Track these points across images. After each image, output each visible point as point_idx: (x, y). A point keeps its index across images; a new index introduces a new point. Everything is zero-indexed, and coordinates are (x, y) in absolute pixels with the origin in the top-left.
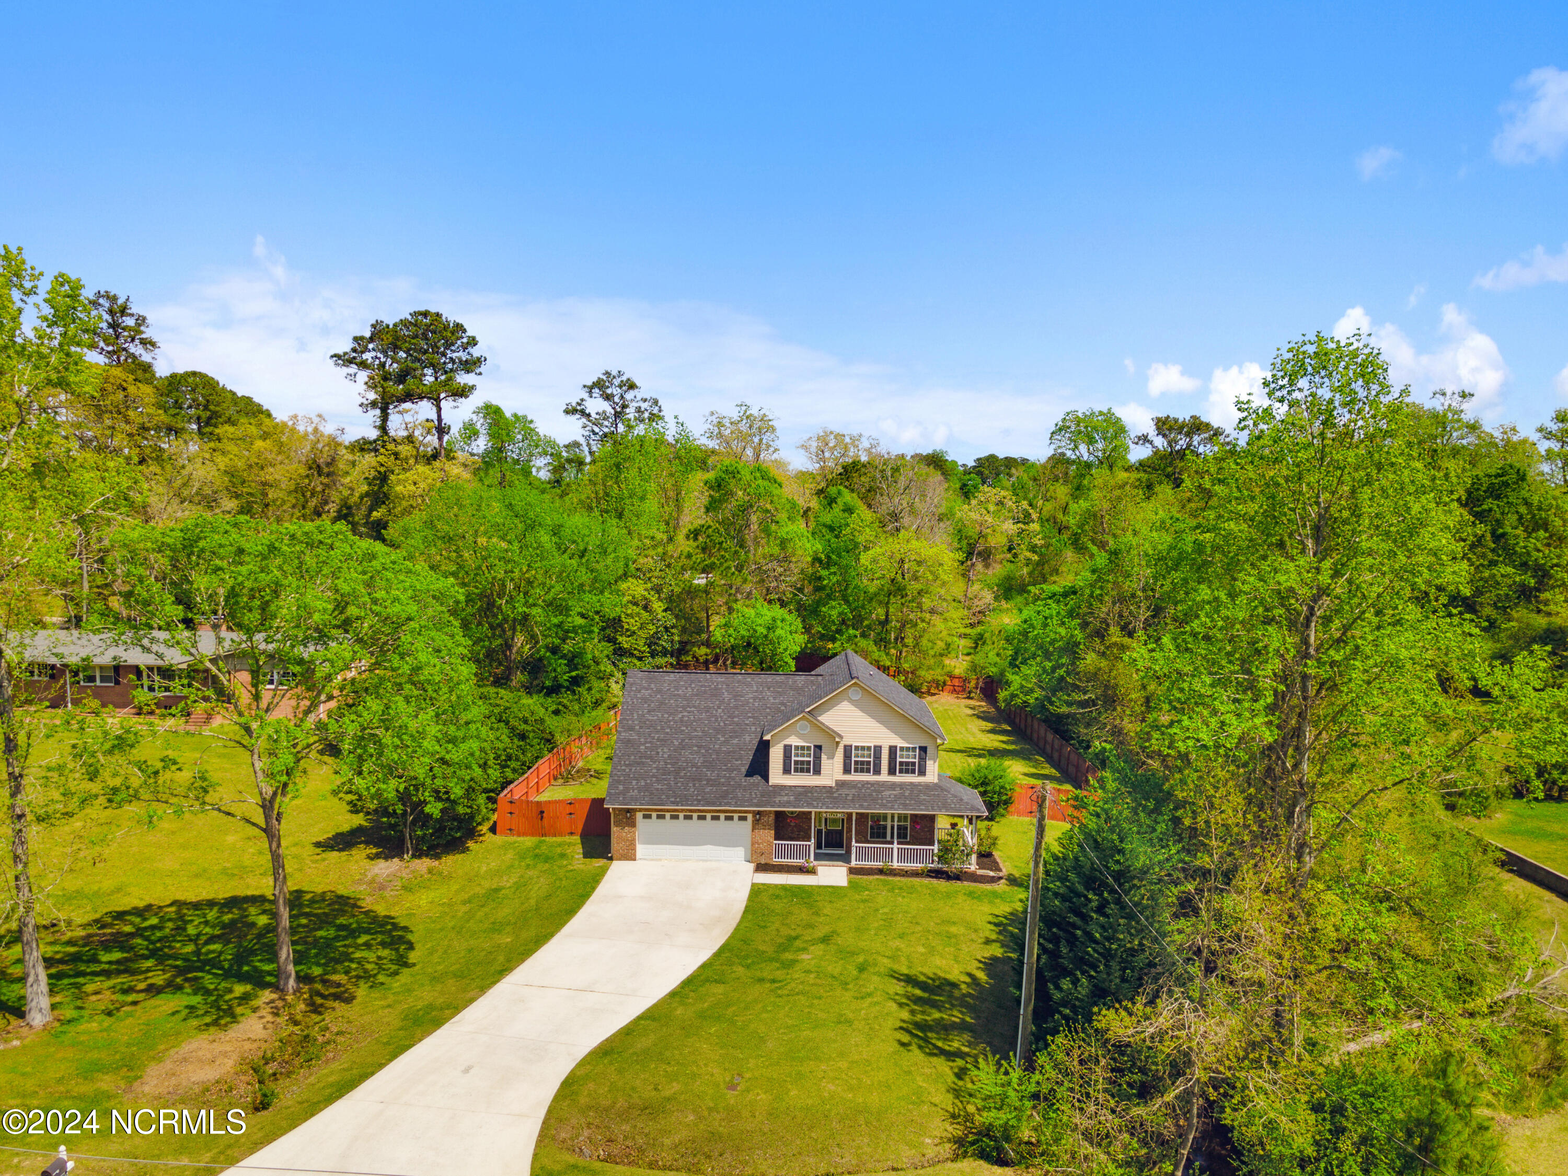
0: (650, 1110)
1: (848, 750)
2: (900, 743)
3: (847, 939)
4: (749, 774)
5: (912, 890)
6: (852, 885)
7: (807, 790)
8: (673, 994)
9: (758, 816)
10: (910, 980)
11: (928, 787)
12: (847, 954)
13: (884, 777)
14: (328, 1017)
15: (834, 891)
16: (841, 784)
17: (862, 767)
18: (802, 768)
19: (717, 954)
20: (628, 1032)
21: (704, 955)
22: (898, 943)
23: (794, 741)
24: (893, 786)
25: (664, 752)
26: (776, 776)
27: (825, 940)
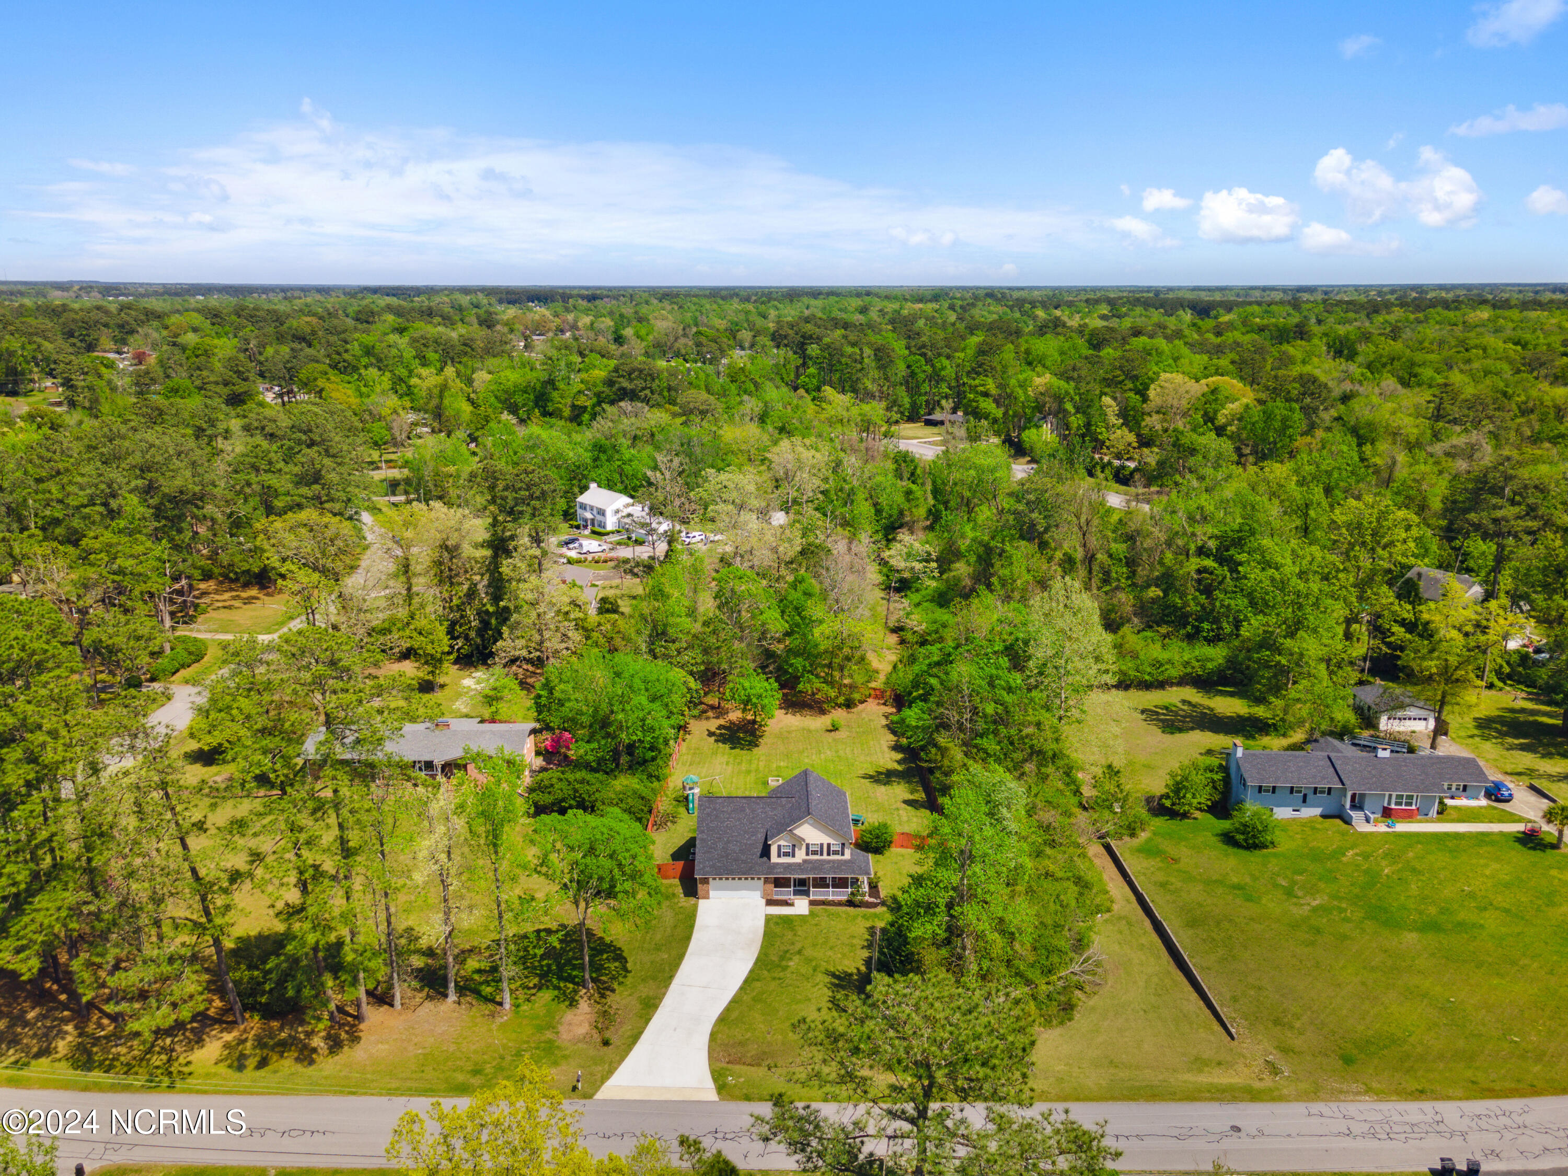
0: (742, 1044)
1: (808, 845)
2: (832, 842)
3: (808, 952)
4: (762, 856)
5: (838, 915)
6: (812, 913)
7: (790, 865)
8: (741, 988)
9: (766, 881)
10: (834, 975)
11: (846, 862)
12: (809, 960)
13: (825, 857)
14: (609, 1000)
15: (801, 917)
16: (805, 861)
17: (815, 853)
18: (786, 854)
19: (756, 963)
20: (728, 1009)
21: (750, 965)
22: (830, 953)
23: (782, 843)
24: (829, 862)
25: (720, 845)
26: (774, 859)
27: (799, 952)
